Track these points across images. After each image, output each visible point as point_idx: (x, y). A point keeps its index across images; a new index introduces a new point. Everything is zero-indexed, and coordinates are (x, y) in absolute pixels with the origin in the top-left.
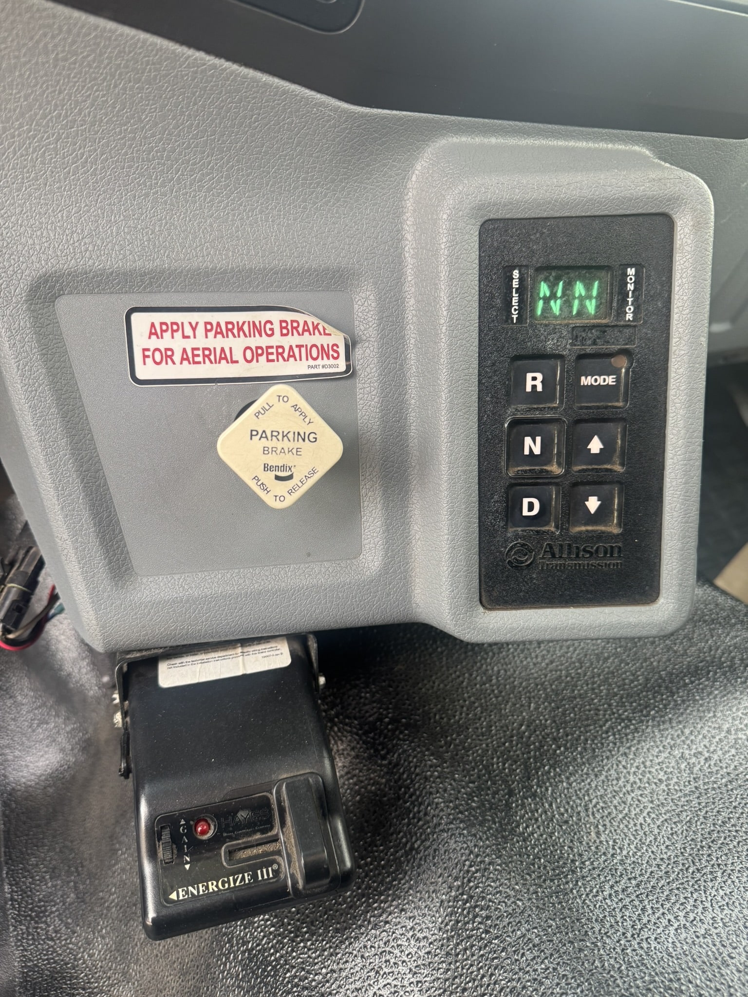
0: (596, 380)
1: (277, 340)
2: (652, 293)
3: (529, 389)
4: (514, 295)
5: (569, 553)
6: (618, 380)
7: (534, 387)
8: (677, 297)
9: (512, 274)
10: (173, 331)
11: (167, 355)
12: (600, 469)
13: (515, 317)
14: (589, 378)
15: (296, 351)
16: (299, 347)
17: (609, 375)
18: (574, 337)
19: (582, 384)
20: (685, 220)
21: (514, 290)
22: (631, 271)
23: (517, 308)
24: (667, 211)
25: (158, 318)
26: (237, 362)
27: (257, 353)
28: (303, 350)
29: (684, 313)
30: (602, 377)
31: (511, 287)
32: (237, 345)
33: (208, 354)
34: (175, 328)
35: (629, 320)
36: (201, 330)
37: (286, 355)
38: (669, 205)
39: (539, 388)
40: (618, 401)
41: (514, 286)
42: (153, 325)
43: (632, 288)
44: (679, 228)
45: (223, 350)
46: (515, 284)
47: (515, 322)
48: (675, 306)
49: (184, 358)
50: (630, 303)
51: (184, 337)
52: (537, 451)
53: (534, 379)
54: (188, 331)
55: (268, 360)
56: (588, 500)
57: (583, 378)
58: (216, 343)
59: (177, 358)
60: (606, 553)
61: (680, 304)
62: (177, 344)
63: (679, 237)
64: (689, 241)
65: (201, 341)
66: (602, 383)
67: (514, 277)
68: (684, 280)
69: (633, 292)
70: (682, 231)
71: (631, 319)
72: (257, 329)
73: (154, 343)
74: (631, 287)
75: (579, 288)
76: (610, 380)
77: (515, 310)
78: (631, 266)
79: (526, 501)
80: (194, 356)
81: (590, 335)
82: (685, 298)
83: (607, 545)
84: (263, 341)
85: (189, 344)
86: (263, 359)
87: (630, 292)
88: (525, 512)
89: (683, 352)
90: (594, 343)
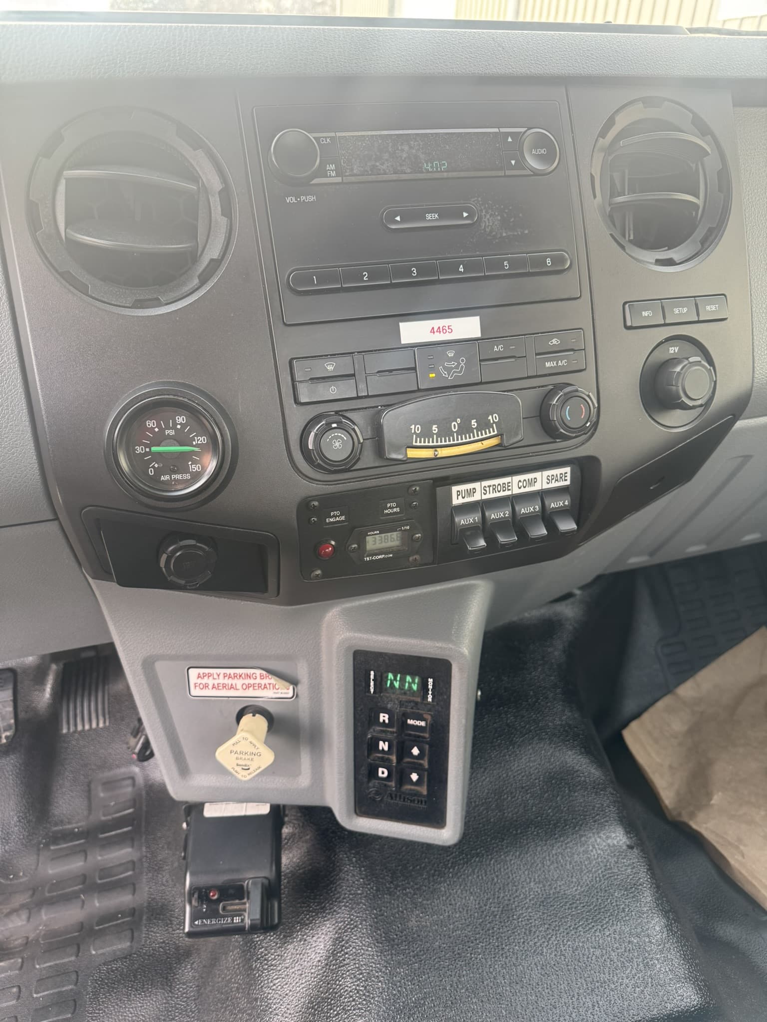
0: (415, 722)
1: (258, 681)
2: (441, 692)
3: (381, 721)
4: (371, 682)
5: (400, 798)
6: (426, 724)
7: (384, 721)
9: (370, 673)
10: (209, 677)
11: (206, 686)
12: (417, 763)
13: (372, 691)
14: (412, 721)
15: (268, 686)
16: (270, 684)
17: (422, 721)
18: (402, 705)
19: (408, 723)
20: (456, 667)
23: (373, 687)
24: (447, 660)
25: (202, 671)
26: (238, 689)
27: (248, 686)
28: (271, 685)
30: (418, 722)
31: (370, 678)
32: (239, 683)
33: (224, 686)
34: (209, 675)
36: (221, 676)
37: (263, 687)
38: (448, 658)
39: (387, 721)
40: (426, 733)
42: (199, 674)
45: (232, 685)
46: (372, 677)
47: (372, 693)
49: (213, 687)
51: (214, 679)
53: (384, 717)
54: (215, 676)
55: (254, 689)
56: (412, 775)
57: (409, 720)
58: (229, 682)
59: (210, 687)
60: (418, 802)
62: (211, 682)
64: (458, 677)
65: (221, 681)
66: (418, 724)
69: (432, 689)
70: (455, 671)
72: (248, 676)
73: (200, 681)
75: (408, 678)
76: (423, 724)
79: (380, 770)
80: (218, 687)
81: (409, 705)
83: (420, 799)
84: (252, 681)
85: (216, 682)
86: (251, 689)
88: (380, 774)
90: (412, 708)
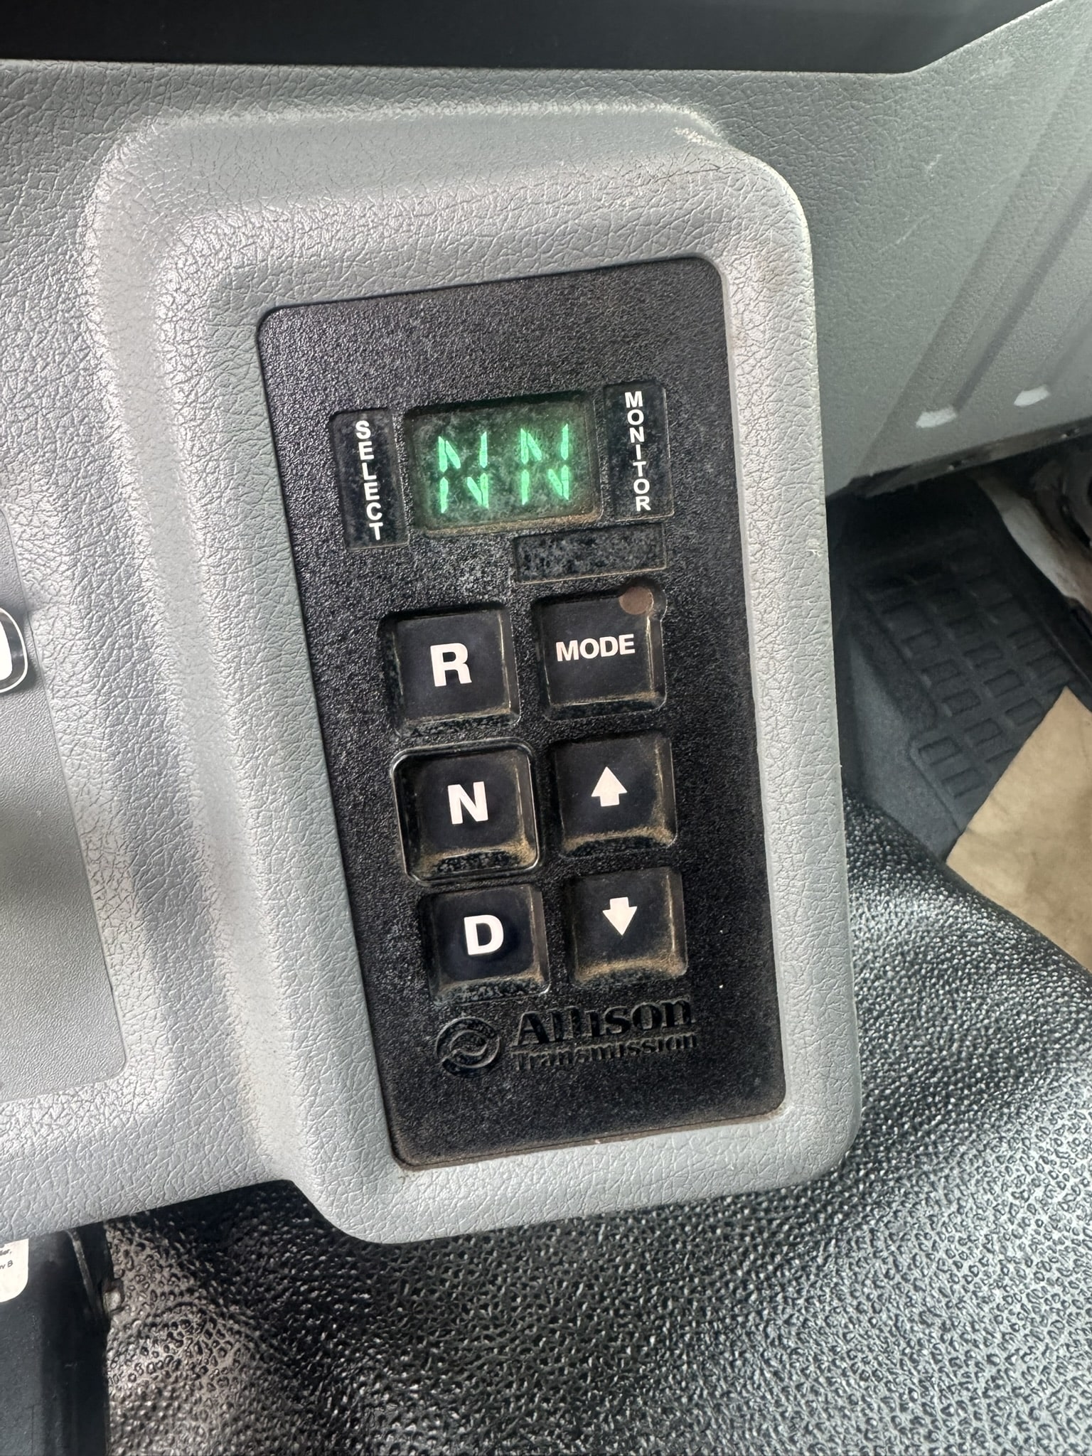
0: (589, 649)
2: (688, 443)
3: (440, 680)
4: (366, 476)
5: (578, 1029)
6: (639, 644)
7: (452, 676)
8: (745, 449)
9: (354, 430)
12: (626, 840)
13: (376, 527)
14: (573, 644)
18: (522, 561)
19: (560, 659)
20: (743, 268)
21: (365, 466)
22: (634, 399)
23: (378, 506)
24: (698, 250)
29: (765, 485)
30: (603, 640)
31: (356, 461)
35: (643, 510)
38: (701, 235)
39: (465, 677)
40: (645, 688)
41: (363, 457)
43: (642, 439)
44: (732, 289)
46: (365, 452)
47: (378, 537)
48: (744, 471)
50: (641, 474)
52: (480, 813)
53: (449, 657)
56: (608, 908)
57: (560, 646)
60: (657, 1021)
61: (754, 467)
63: (733, 311)
64: (758, 319)
66: (604, 654)
67: (359, 436)
68: (756, 410)
69: (644, 446)
70: (739, 296)
71: (648, 508)
74: (637, 436)
75: (528, 444)
76: (622, 645)
77: (375, 511)
78: (632, 386)
79: (471, 924)
81: (557, 553)
82: (764, 452)
83: (659, 1004)
87: (638, 447)
88: (474, 948)
89: (772, 575)
90: (570, 570)
